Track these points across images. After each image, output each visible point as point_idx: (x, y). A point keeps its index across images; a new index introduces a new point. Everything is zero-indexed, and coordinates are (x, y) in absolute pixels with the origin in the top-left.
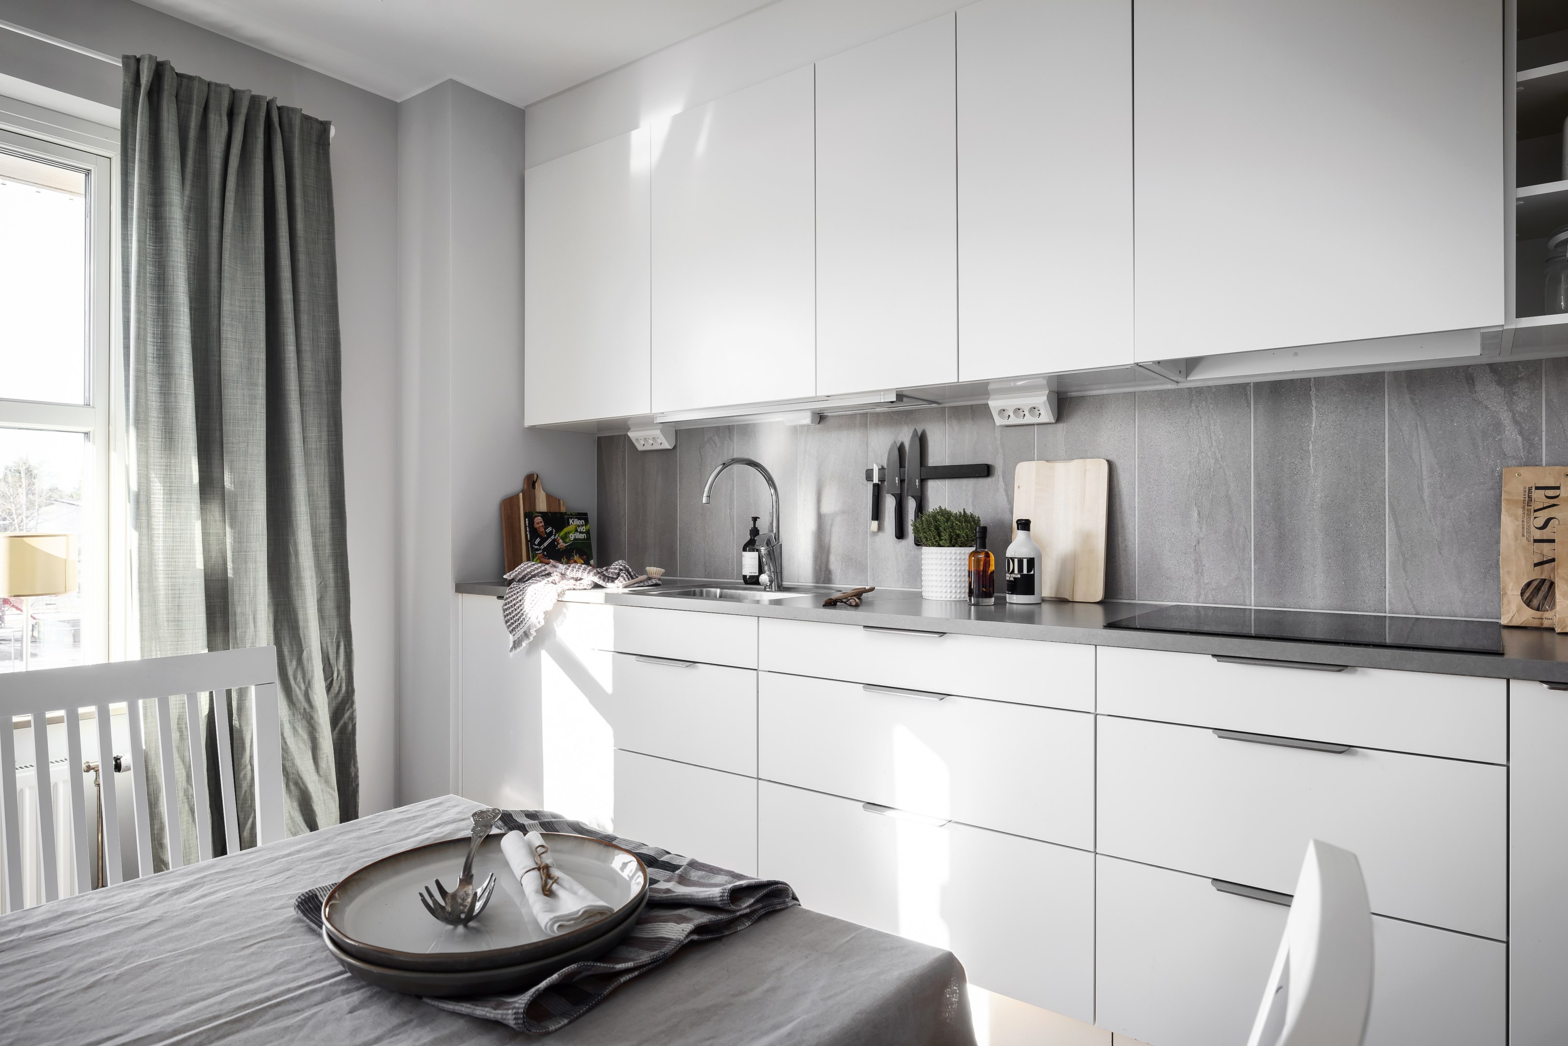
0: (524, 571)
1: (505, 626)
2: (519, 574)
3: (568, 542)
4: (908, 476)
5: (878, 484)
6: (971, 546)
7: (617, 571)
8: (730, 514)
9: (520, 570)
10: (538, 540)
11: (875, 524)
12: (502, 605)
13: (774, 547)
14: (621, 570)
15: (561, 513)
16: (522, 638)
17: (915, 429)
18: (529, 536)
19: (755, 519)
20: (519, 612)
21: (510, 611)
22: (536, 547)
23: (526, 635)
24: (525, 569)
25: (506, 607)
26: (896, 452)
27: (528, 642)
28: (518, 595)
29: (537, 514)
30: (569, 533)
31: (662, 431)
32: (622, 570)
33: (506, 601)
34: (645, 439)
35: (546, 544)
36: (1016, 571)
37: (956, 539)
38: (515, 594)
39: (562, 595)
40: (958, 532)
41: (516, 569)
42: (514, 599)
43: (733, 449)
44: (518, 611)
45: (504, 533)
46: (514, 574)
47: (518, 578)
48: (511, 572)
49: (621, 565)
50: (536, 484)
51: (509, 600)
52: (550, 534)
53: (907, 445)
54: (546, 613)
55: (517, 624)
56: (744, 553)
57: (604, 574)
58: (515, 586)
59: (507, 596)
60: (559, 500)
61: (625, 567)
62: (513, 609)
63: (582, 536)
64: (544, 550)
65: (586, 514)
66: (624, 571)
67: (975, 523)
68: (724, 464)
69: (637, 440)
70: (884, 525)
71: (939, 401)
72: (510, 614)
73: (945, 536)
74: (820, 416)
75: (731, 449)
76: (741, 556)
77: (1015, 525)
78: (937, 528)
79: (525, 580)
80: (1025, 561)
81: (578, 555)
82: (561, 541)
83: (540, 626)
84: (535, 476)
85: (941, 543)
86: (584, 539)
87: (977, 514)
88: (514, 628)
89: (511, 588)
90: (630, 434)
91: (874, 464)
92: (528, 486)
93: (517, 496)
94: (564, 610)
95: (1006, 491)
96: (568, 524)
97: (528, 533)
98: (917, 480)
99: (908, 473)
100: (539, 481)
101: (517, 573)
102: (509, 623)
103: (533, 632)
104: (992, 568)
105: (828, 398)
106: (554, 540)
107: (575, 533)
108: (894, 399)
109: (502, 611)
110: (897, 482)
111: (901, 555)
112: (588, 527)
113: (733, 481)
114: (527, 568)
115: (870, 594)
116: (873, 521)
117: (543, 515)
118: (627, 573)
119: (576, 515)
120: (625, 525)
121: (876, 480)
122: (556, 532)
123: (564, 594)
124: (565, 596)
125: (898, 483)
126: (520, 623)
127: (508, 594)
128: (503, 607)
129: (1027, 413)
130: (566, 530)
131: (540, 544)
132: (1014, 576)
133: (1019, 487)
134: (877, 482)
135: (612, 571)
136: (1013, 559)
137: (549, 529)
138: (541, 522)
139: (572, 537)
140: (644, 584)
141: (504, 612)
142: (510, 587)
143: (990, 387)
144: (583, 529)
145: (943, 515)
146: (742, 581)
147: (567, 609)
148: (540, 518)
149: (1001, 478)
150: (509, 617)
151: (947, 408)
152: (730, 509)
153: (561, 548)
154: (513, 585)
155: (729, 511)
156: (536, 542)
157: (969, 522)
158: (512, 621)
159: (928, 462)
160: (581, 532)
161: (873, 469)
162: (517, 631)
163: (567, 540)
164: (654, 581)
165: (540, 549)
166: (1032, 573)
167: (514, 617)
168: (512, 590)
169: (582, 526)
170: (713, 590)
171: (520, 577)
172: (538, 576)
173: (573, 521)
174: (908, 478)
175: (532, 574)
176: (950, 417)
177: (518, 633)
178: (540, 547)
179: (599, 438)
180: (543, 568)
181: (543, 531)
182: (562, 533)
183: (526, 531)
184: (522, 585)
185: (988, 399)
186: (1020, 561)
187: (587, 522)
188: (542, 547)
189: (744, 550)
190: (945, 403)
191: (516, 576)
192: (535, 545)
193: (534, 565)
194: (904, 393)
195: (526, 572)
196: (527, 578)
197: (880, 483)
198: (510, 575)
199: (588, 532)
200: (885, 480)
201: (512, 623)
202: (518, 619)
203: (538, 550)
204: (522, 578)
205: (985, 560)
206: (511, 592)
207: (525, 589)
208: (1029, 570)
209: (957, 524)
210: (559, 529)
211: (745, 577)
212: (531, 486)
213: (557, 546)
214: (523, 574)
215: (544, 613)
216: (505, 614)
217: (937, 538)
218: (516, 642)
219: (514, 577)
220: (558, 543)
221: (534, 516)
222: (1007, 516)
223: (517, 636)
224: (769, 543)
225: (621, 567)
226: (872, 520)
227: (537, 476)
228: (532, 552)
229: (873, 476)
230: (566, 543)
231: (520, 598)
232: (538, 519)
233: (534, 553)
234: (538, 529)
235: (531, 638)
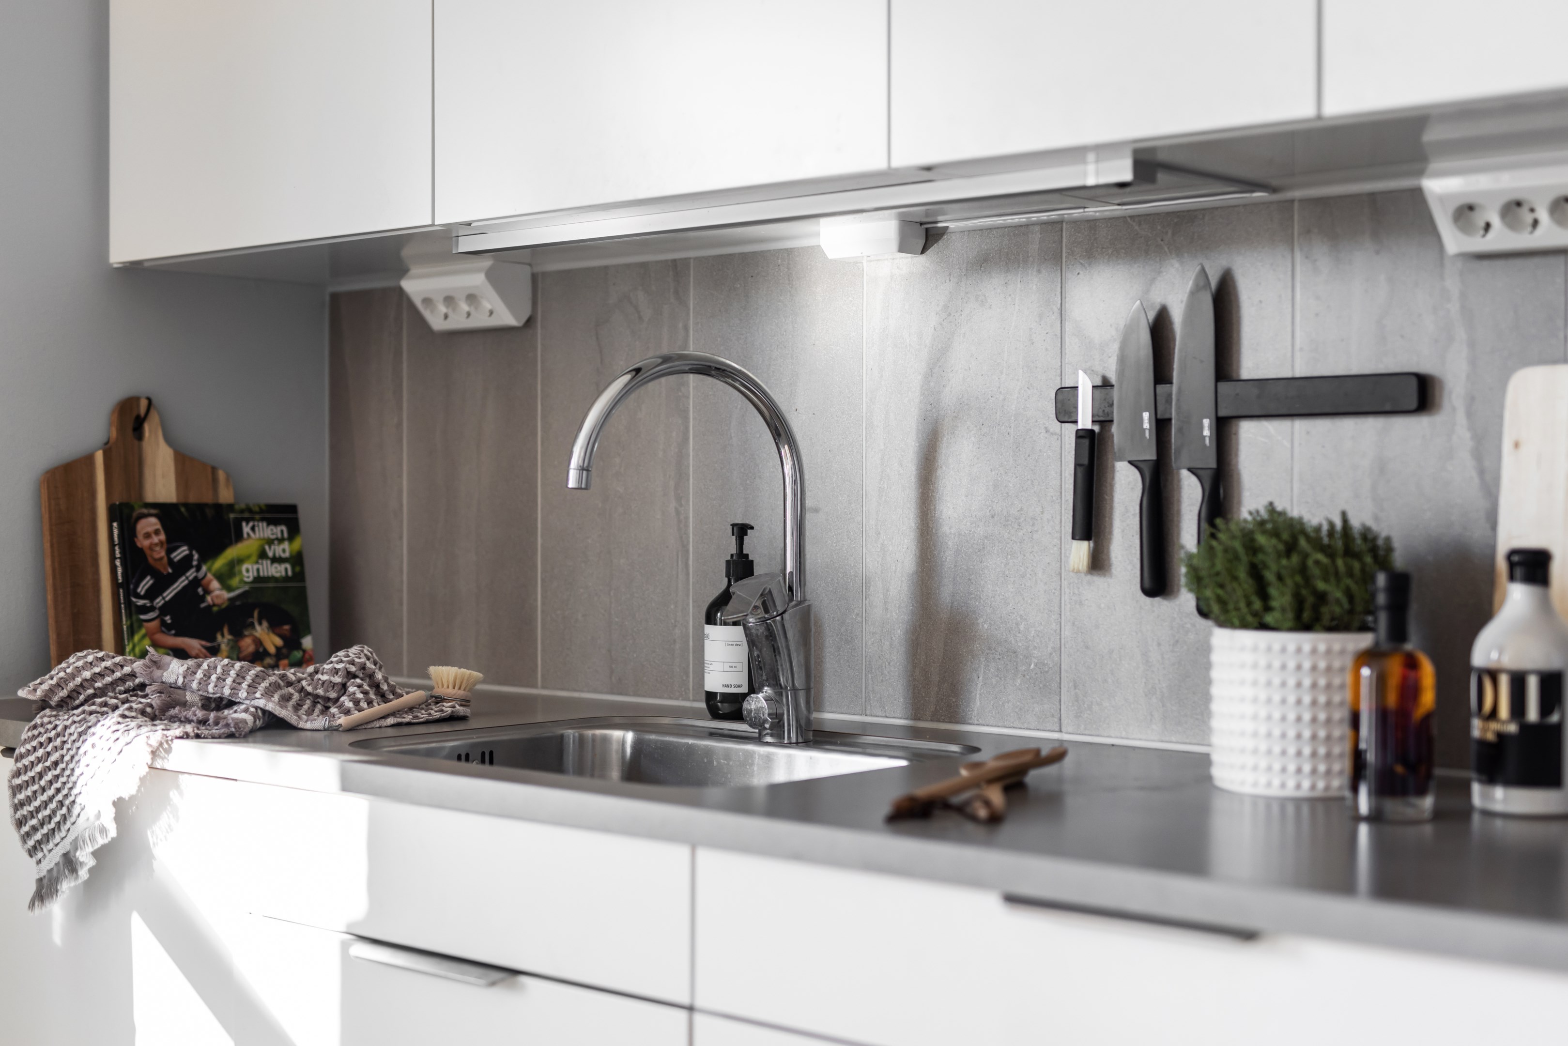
0: (73, 676)
1: (14, 836)
2: (58, 685)
3: (238, 588)
4: (1178, 407)
5: (1092, 432)
6: (1364, 628)
7: (337, 679)
8: (678, 513)
9: (62, 674)
10: (147, 583)
11: (1081, 550)
12: (7, 775)
13: (786, 616)
14: (351, 675)
15: (219, 508)
16: (58, 871)
17: (1203, 271)
18: (120, 571)
19: (741, 530)
20: (53, 796)
21: (29, 792)
22: (141, 602)
23: (69, 863)
24: (78, 670)
25: (18, 781)
26: (1145, 337)
27: (73, 884)
28: (49, 749)
29: (145, 511)
30: (240, 561)
31: (490, 275)
32: (355, 676)
33: (20, 765)
34: (449, 300)
35: (169, 594)
36: (1504, 711)
37: (1316, 609)
38: (41, 744)
39: (163, 754)
40: (1321, 585)
41: (53, 673)
42: (39, 760)
43: (686, 329)
44: (51, 792)
45: (48, 562)
46: (45, 687)
47: (56, 698)
48: (38, 681)
49: (352, 663)
50: (146, 427)
51: (26, 761)
52: (184, 565)
53: (1177, 316)
54: (119, 804)
55: (45, 830)
56: (709, 629)
57: (303, 688)
58: (46, 720)
59: (23, 750)
60: (214, 470)
61: (363, 667)
62: (36, 787)
63: (278, 571)
64: (165, 609)
65: (292, 509)
66: (358, 681)
67: (1375, 557)
68: (638, 371)
69: (427, 301)
70: (1109, 558)
71: (1274, 182)
72: (29, 800)
73: (1281, 597)
74: (927, 229)
75: (680, 325)
76: (700, 639)
77: (1502, 565)
78: (1256, 573)
79: (77, 702)
80: (1533, 685)
81: (265, 624)
82: (215, 585)
83: (106, 841)
84: (144, 403)
85: (1269, 619)
86: (286, 579)
87: (1382, 529)
88: (39, 842)
89: (35, 727)
90: (409, 285)
91: (1081, 373)
92: (121, 429)
93: (89, 459)
94: (174, 795)
95: (1478, 455)
96: (239, 537)
97: (118, 563)
98: (1206, 422)
99: (1178, 400)
100: (154, 418)
101: (54, 682)
102: (25, 829)
103: (85, 857)
104: (1428, 698)
105: (927, 175)
106: (196, 582)
107: (257, 563)
108: (1127, 176)
109: (7, 793)
110: (1146, 425)
111: (1159, 644)
112: (297, 544)
113: (686, 419)
114: (83, 668)
115: (1050, 771)
116: (1075, 542)
117: (164, 511)
118: (366, 687)
119: (261, 511)
120: (401, 538)
121: (1085, 421)
122: (203, 560)
123: (168, 751)
124: (171, 756)
125: (1150, 430)
126: (53, 830)
127: (26, 741)
128: (10, 781)
129: (1543, 215)
130: (231, 553)
131: (152, 594)
132: (1494, 726)
133: (1517, 445)
134: (1089, 425)
135: (325, 678)
136: (1493, 675)
137: (182, 552)
138: (157, 532)
139: (248, 571)
140: (416, 717)
141: (14, 795)
142: (33, 723)
143: (1431, 135)
144: (284, 549)
145: (1275, 534)
146: (703, 705)
147: (181, 794)
148: (153, 520)
149: (1461, 417)
150: (25, 811)
151: (1296, 205)
152: (679, 499)
153: (214, 605)
154: (42, 717)
155: (673, 504)
156: (142, 589)
157: (1357, 556)
158: (34, 822)
159: (1239, 367)
160: (276, 560)
161: (1076, 388)
162: (45, 850)
163: (235, 582)
164: (447, 708)
165: (152, 609)
166: (1555, 718)
167: (38, 810)
168: (36, 732)
169: (281, 540)
170: (617, 734)
171: (63, 693)
172: (114, 690)
173: (253, 529)
174: (1178, 413)
175: (98, 685)
176: (1307, 232)
177: (49, 856)
178: (152, 600)
179: (335, 298)
180: (127, 669)
181: (161, 559)
182: (220, 563)
183: (112, 558)
184: (63, 720)
185: (1420, 173)
186: (1518, 681)
187: (294, 530)
188: (159, 602)
189: (710, 619)
190: (1291, 188)
191: (52, 690)
192: (139, 596)
193: (102, 659)
194: (1162, 157)
195: (78, 680)
196: (82, 697)
197: (1097, 428)
198: (35, 690)
199: (297, 560)
200: (1112, 421)
201: (35, 829)
202: (50, 817)
203: (145, 610)
204: (69, 697)
205: (1404, 679)
206: (34, 737)
207: (68, 731)
208: (1546, 708)
209: (1317, 562)
210: (210, 552)
211: (710, 696)
212: (129, 431)
213: (202, 599)
214: (71, 685)
215: (115, 804)
216: (16, 801)
217: (1257, 605)
218: (45, 881)
219: (46, 696)
220: (207, 592)
221: (135, 515)
222: (1477, 533)
223: (47, 865)
224: (770, 604)
225: (353, 669)
226: (1073, 538)
227: (149, 400)
228: (129, 615)
229: (1076, 408)
230: (229, 589)
231: (55, 757)
232: (149, 524)
233: (134, 618)
234: (148, 552)
235: (83, 873)
